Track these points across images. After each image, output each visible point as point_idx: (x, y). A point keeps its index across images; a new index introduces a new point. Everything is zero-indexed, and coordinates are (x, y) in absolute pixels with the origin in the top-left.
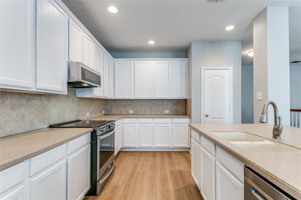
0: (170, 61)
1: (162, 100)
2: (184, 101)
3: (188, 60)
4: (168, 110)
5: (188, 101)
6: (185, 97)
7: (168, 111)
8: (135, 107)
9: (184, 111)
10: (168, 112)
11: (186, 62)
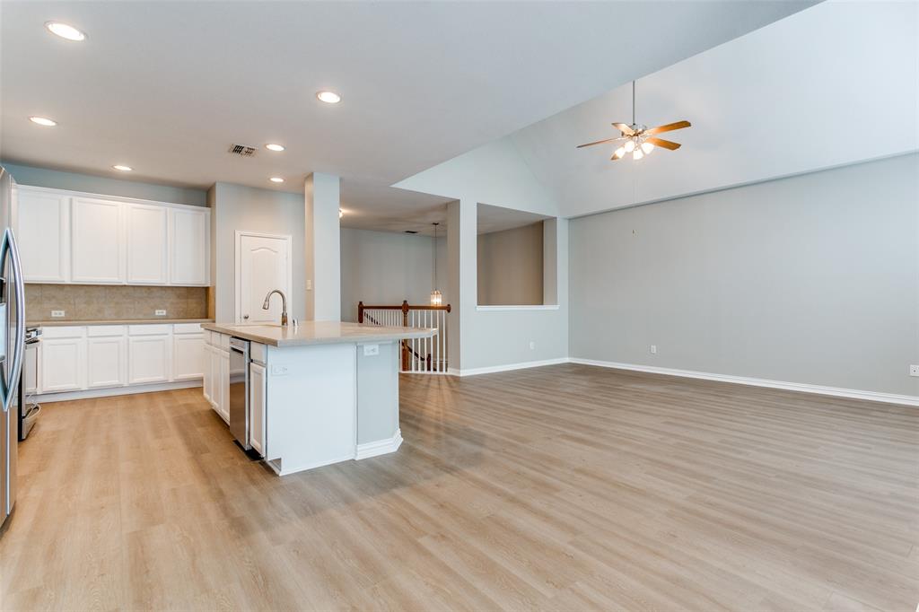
0: (168, 209)
1: (149, 288)
2: (204, 290)
3: (211, 211)
4: (165, 308)
5: (211, 291)
6: (203, 283)
7: (165, 312)
8: (70, 303)
9: (204, 311)
10: (165, 314)
11: (206, 215)
